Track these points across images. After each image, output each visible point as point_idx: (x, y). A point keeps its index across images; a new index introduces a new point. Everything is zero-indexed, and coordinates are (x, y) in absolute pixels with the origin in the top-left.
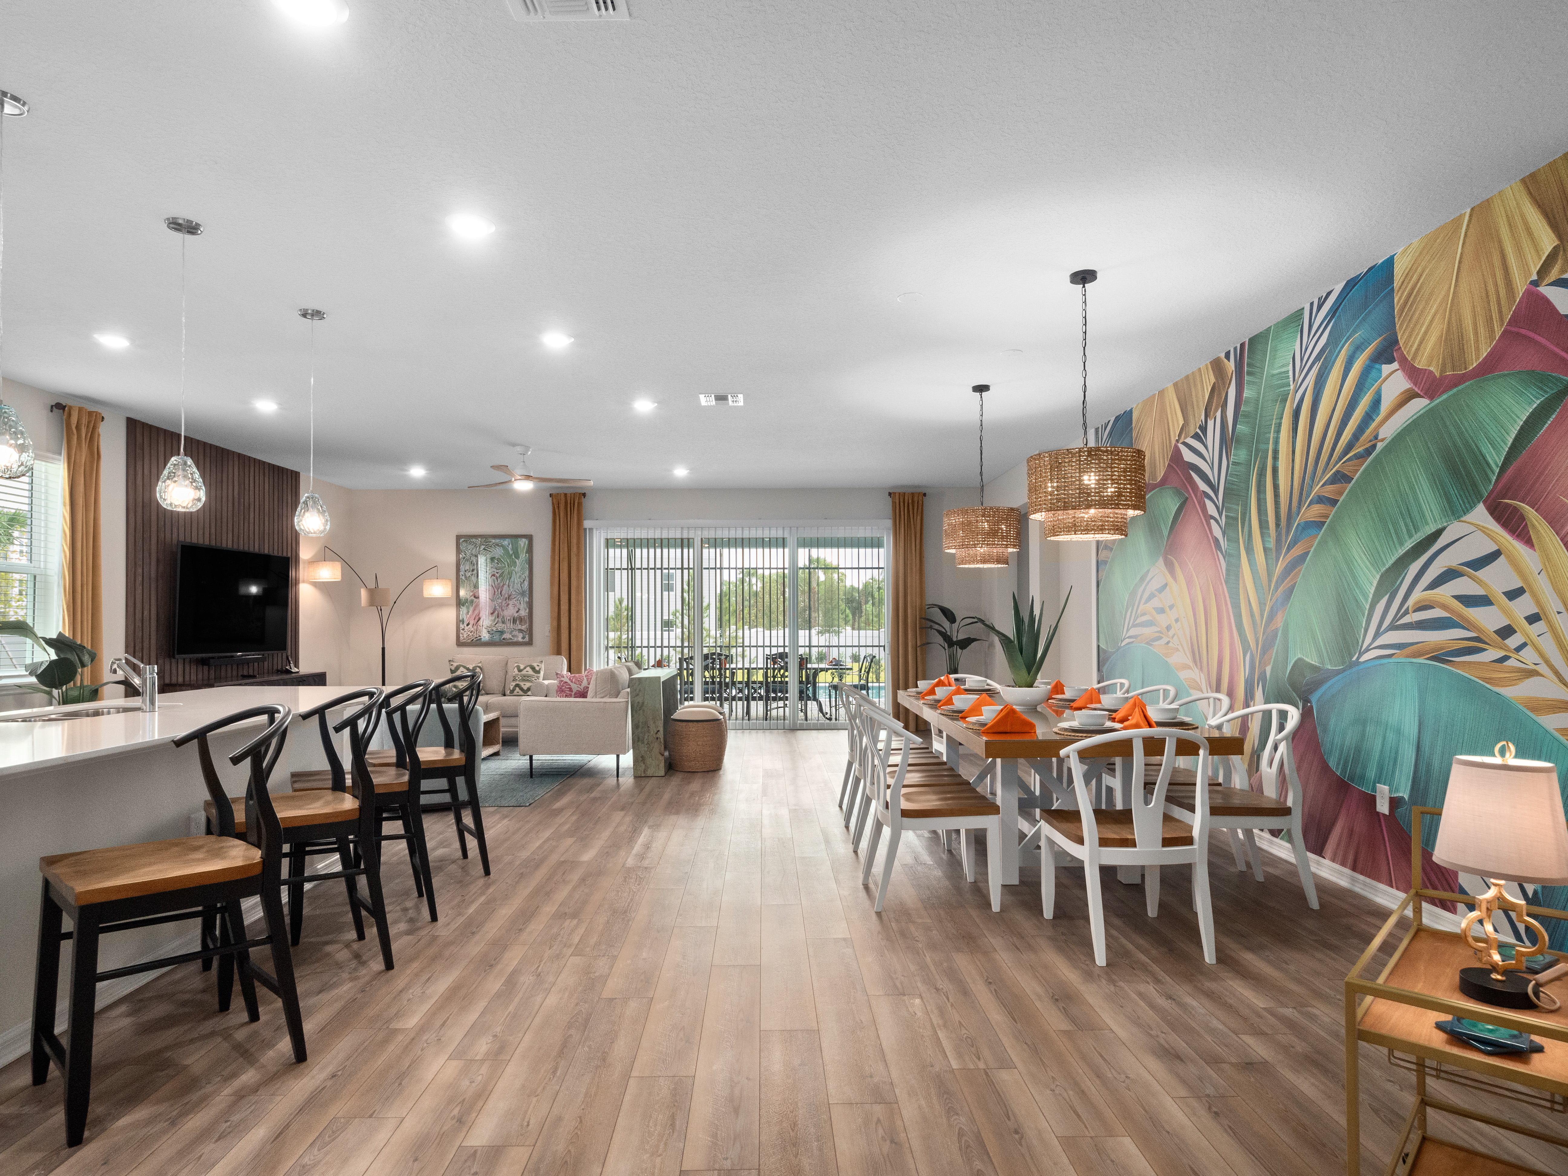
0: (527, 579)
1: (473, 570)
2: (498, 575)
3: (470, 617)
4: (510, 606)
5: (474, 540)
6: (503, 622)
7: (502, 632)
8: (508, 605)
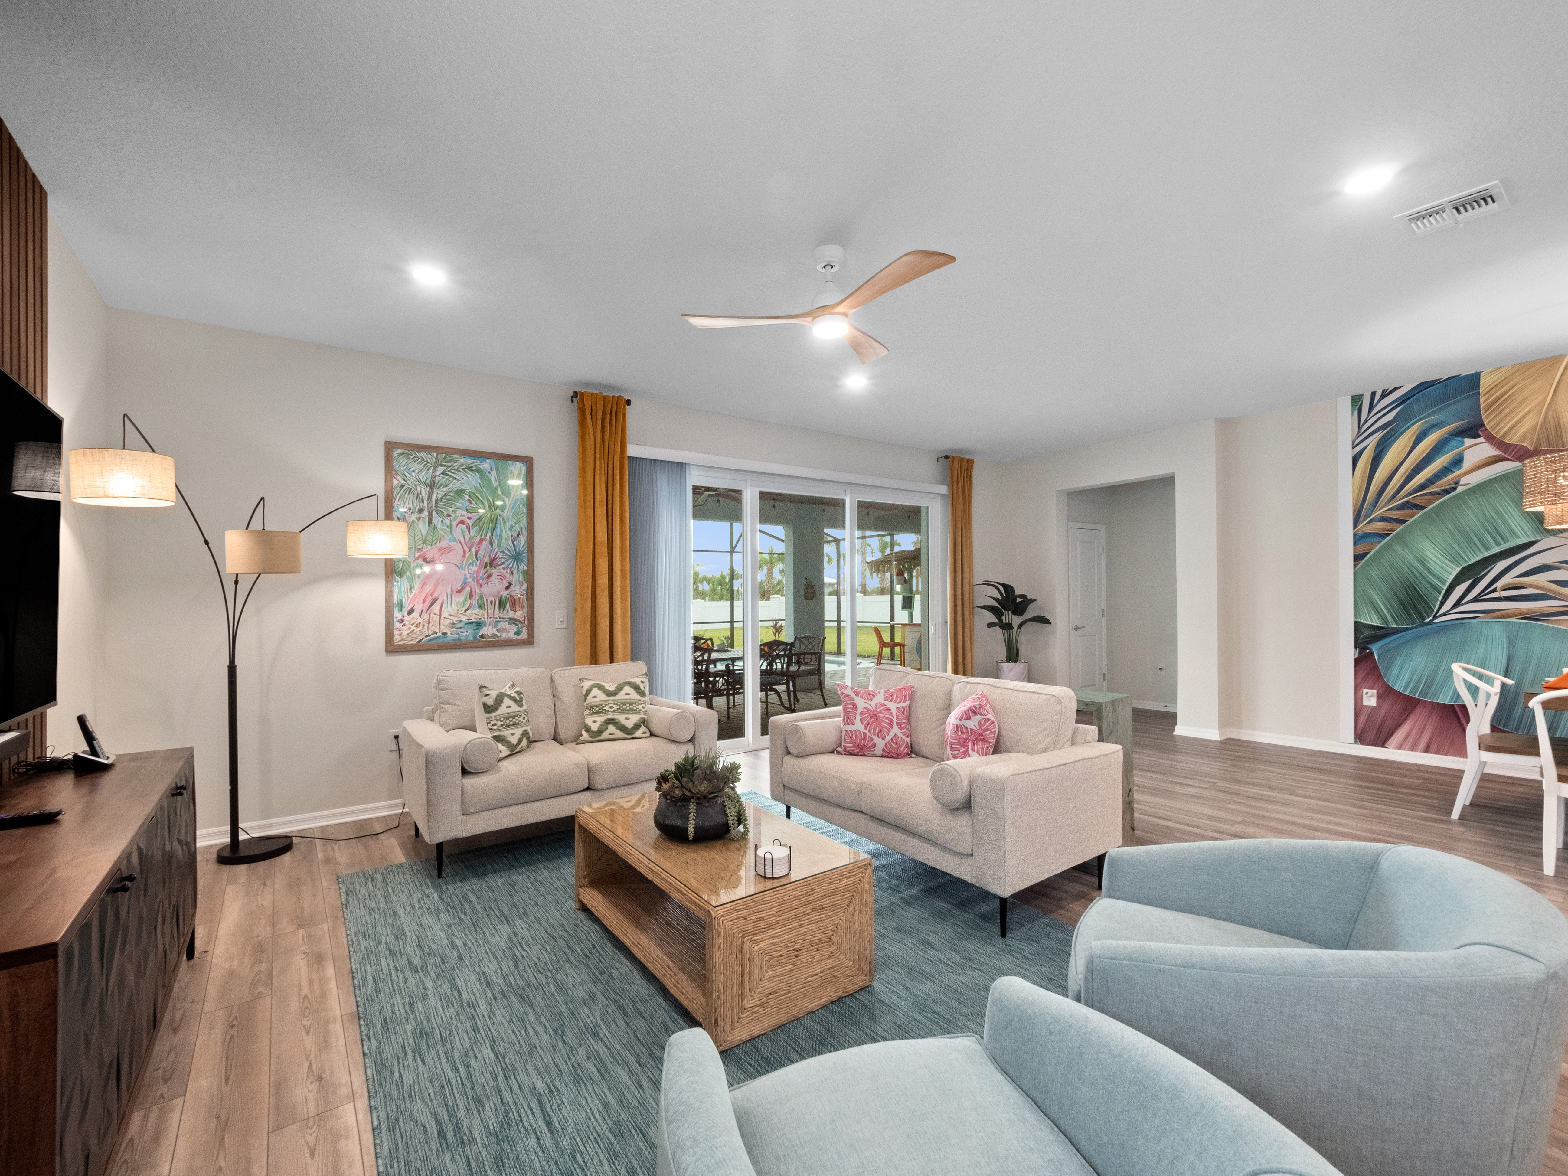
0: (524, 532)
1: (421, 511)
2: (470, 523)
3: (415, 598)
4: (493, 578)
5: (423, 454)
6: (481, 607)
7: (479, 625)
8: (489, 576)
